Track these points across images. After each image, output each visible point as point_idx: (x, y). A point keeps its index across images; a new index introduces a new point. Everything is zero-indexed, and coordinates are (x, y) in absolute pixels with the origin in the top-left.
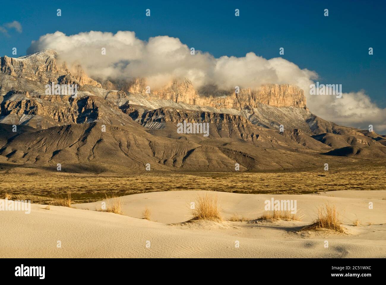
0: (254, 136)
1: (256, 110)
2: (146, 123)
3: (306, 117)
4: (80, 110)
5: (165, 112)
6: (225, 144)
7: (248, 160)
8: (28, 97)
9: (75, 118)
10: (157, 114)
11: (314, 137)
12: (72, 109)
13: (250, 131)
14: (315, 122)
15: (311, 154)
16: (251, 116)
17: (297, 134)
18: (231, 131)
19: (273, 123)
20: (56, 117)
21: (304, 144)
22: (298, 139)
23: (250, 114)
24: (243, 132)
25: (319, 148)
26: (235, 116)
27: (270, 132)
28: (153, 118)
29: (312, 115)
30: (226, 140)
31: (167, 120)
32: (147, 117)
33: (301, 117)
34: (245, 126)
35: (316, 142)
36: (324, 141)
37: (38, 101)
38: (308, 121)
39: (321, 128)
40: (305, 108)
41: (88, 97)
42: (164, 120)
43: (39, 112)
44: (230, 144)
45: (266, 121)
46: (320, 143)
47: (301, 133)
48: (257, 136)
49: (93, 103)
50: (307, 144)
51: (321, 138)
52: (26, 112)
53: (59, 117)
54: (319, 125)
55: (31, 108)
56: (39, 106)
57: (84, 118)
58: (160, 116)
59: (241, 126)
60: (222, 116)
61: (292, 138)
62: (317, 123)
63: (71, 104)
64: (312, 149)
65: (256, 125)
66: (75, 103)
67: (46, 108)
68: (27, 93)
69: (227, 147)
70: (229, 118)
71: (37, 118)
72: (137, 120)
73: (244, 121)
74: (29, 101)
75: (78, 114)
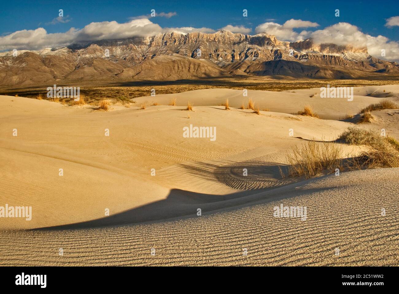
0: (345, 64)
1: (346, 54)
2: (301, 60)
3: (367, 57)
4: (275, 55)
5: (308, 55)
6: (332, 68)
8: (255, 50)
9: (273, 58)
10: (305, 56)
11: (370, 65)
12: (272, 55)
13: (343, 63)
14: (371, 58)
15: (368, 72)
16: (344, 56)
17: (363, 63)
18: (336, 62)
19: (353, 59)
20: (266, 58)
21: (366, 68)
22: (363, 66)
23: (343, 56)
24: (340, 63)
25: (372, 69)
26: (337, 57)
27: (352, 63)
28: (304, 57)
29: (370, 56)
30: (333, 66)
31: (309, 58)
32: (301, 57)
33: (365, 57)
34: (341, 60)
35: (371, 67)
36: (374, 66)
37: (259, 52)
38: (368, 58)
39: (373, 61)
40: (367, 53)
41: (278, 50)
42: (308, 58)
43: (259, 56)
44: (334, 68)
45: (350, 58)
46: (373, 67)
47: (365, 63)
48: (346, 64)
49: (280, 52)
50: (367, 68)
51: (373, 65)
52: (254, 56)
53: (267, 58)
54: (373, 60)
55: (256, 55)
56: (259, 53)
57: (277, 58)
58: (307, 57)
59: (339, 60)
60: (332, 56)
61: (361, 65)
62: (372, 59)
63: (272, 53)
64: (369, 70)
65: (346, 60)
66: (273, 52)
67: (262, 54)
68: (255, 49)
69: (333, 69)
70: (335, 57)
71: (258, 58)
72: (297, 58)
73: (341, 59)
74: (256, 52)
75: (274, 56)
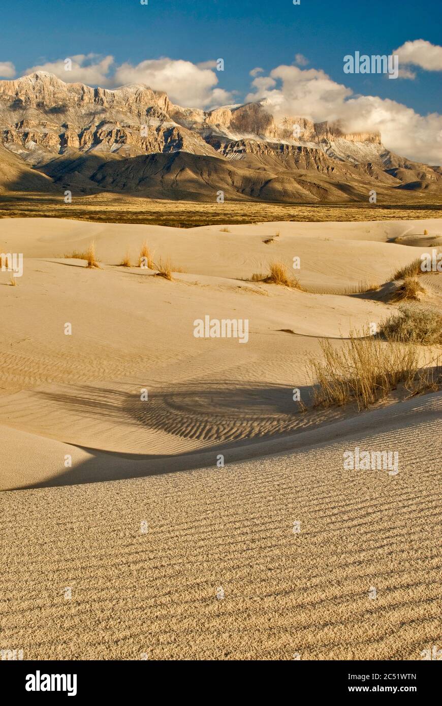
0: (330, 168)
1: (332, 144)
2: (227, 153)
3: (380, 152)
4: (166, 140)
5: (246, 143)
6: (301, 176)
7: (322, 191)
8: (118, 127)
9: (162, 147)
10: (238, 146)
11: (386, 171)
12: (159, 139)
13: (325, 164)
14: (388, 157)
15: (383, 188)
16: (327, 150)
17: (371, 168)
18: (308, 163)
19: (349, 156)
20: (144, 146)
21: (377, 178)
22: (371, 173)
23: (327, 148)
24: (319, 164)
25: (390, 182)
26: (312, 150)
27: (345, 165)
28: (235, 149)
29: (386, 150)
30: (303, 172)
31: (247, 151)
32: (229, 148)
33: (375, 152)
34: (321, 159)
35: (388, 176)
36: (395, 175)
37: (127, 131)
38: (382, 156)
39: (393, 163)
40: (380, 144)
41: (174, 128)
42: (245, 151)
43: (129, 141)
44: (305, 175)
45: (342, 155)
46: (392, 177)
47: (374, 168)
48: (333, 169)
49: (178, 134)
50: (379, 178)
51: (393, 172)
52: (116, 141)
53: (147, 146)
54: (392, 159)
55: (121, 137)
56: (129, 135)
57: (170, 147)
58: (241, 148)
59: (317, 158)
60: (300, 148)
61: (365, 172)
62: (390, 158)
63: (158, 134)
64: (384, 183)
65: (333, 158)
66: (161, 133)
67: (135, 137)
68: (118, 123)
69: (303, 178)
70: (307, 151)
71: (126, 146)
72: (219, 150)
73: (321, 154)
74: (119, 131)
75: (164, 144)
